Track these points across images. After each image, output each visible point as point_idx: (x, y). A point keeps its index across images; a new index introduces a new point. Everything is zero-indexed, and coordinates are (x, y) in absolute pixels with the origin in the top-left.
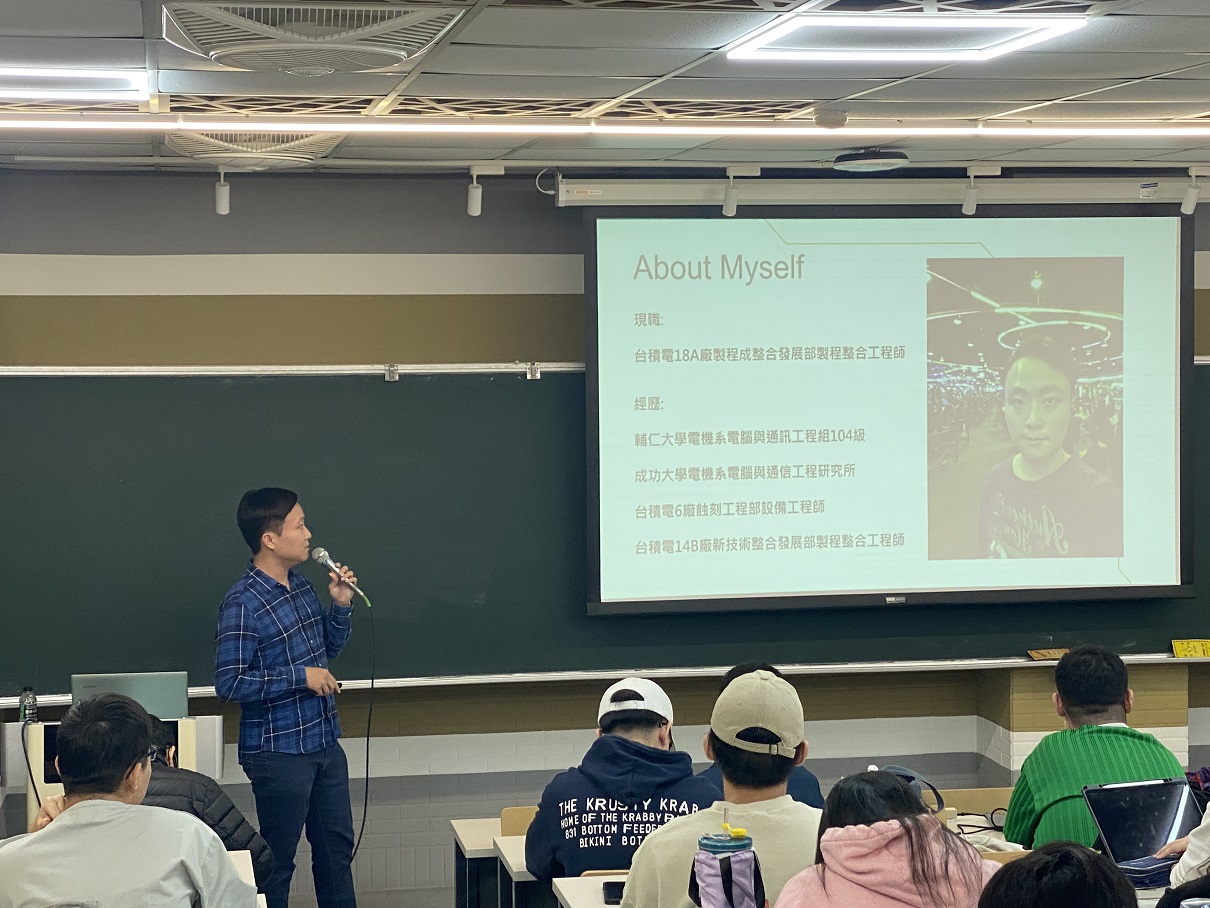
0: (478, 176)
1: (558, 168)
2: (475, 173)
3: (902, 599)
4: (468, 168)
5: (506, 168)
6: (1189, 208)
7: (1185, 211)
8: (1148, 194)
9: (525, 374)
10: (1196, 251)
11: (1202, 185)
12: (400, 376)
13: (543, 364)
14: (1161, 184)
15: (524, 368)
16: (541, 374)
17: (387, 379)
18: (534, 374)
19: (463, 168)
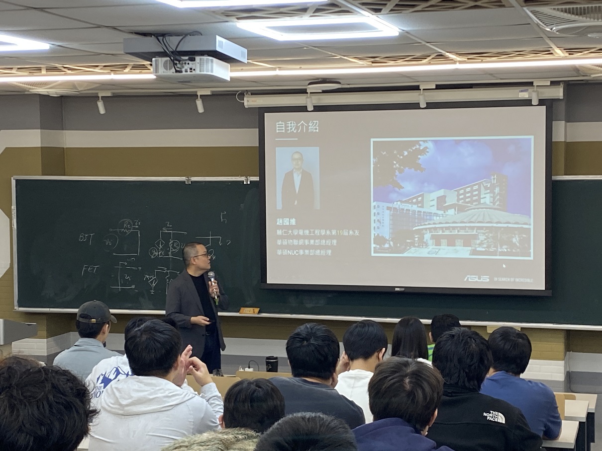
0: (201, 96)
1: (247, 90)
2: (199, 94)
3: (403, 289)
4: (196, 92)
5: (212, 92)
6: (535, 102)
7: (533, 103)
8: (524, 95)
9: (243, 181)
10: (553, 122)
11: (540, 90)
12: (191, 182)
13: (251, 178)
14: (529, 90)
15: (243, 179)
16: (250, 181)
17: (186, 183)
18: (247, 181)
19: (194, 92)
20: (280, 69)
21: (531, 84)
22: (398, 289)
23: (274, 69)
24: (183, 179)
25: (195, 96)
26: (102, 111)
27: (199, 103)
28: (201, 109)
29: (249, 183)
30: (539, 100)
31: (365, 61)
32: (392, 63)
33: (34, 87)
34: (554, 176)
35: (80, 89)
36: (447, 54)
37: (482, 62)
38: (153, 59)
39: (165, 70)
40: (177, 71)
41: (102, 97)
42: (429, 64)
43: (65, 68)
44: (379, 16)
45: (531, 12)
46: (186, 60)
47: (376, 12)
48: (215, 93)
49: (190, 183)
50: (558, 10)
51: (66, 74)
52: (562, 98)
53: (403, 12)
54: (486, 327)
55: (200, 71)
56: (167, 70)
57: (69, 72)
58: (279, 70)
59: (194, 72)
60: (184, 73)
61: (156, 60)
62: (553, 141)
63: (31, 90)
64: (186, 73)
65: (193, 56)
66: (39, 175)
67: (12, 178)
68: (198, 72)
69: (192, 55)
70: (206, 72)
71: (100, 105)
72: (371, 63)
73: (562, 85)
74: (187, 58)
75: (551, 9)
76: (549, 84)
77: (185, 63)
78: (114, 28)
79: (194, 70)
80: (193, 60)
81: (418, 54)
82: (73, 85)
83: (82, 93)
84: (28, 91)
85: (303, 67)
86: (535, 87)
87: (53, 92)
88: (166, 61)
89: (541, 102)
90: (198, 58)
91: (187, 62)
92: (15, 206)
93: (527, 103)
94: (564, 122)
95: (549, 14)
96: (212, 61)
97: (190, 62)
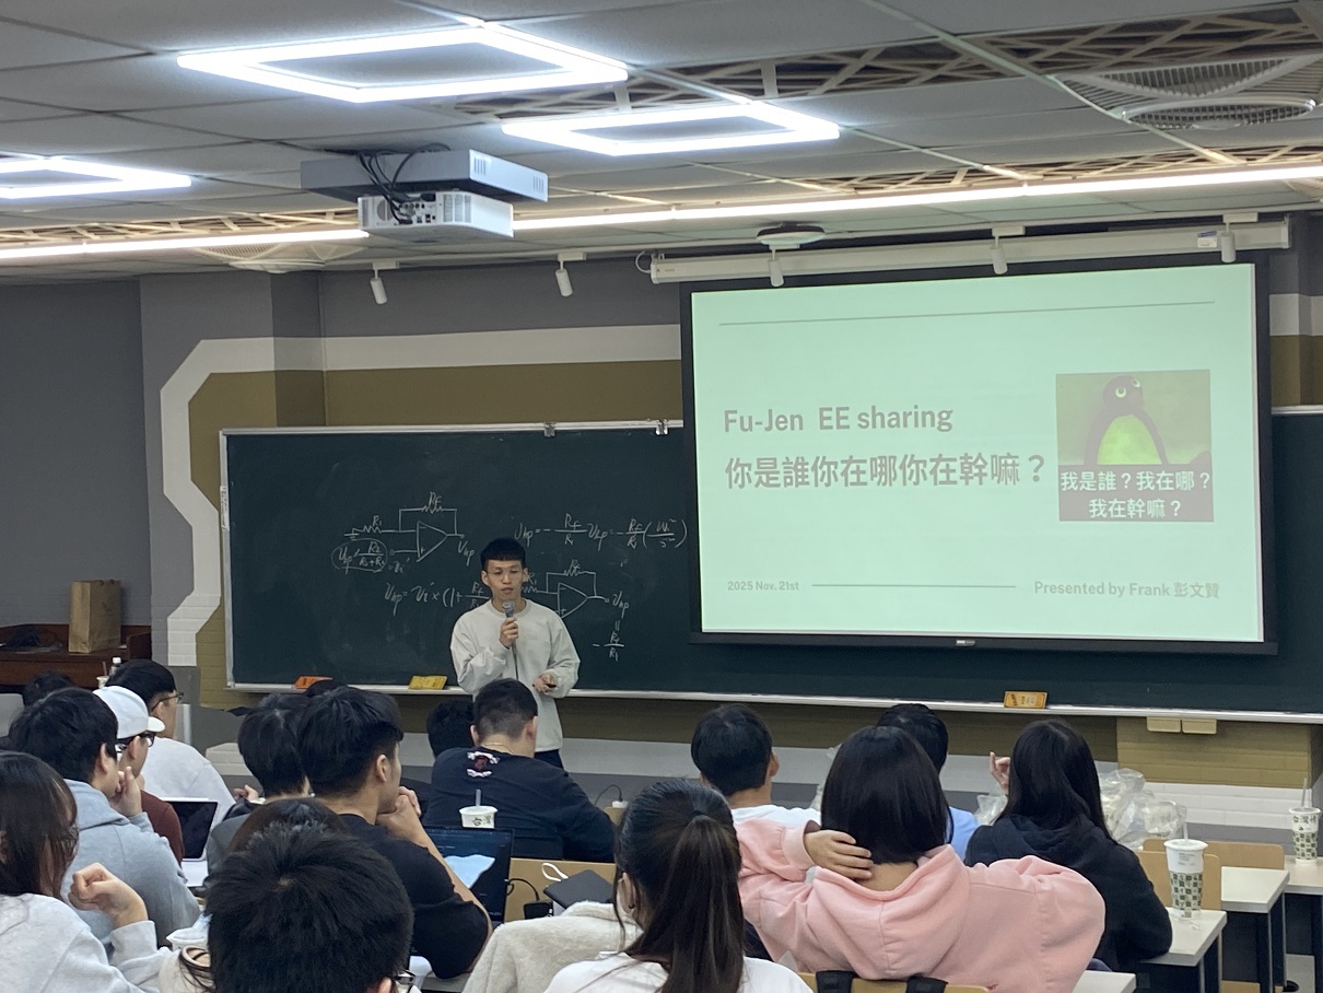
0: (565, 263)
1: (656, 250)
2: (561, 259)
3: (972, 642)
4: (556, 256)
5: (588, 254)
6: (1227, 256)
7: (1224, 259)
8: (1207, 243)
9: (655, 429)
10: (1271, 297)
11: (1237, 232)
12: (556, 432)
13: (671, 422)
14: (1219, 233)
15: (654, 424)
16: (669, 429)
17: (546, 434)
18: (662, 430)
19: (552, 256)
20: (679, 207)
21: (1218, 220)
22: (963, 642)
23: (667, 208)
24: (539, 426)
25: (553, 263)
26: (380, 298)
27: (562, 278)
28: (566, 289)
29: (666, 432)
30: (1237, 251)
31: (835, 187)
32: (892, 188)
33: (235, 257)
34: (1277, 405)
35: (324, 259)
36: (987, 168)
37: (1074, 180)
38: (360, 199)
39: (380, 221)
40: (402, 222)
41: (379, 271)
42: (970, 187)
43: (266, 218)
44: (770, 101)
45: (1065, 83)
46: (418, 199)
47: (756, 95)
48: (590, 258)
49: (553, 435)
50: (1115, 77)
51: (279, 231)
52: (1286, 246)
53: (811, 92)
54: (1145, 718)
55: (445, 220)
56: (384, 219)
57: (282, 226)
58: (677, 209)
59: (433, 223)
60: (415, 224)
61: (363, 202)
62: (1272, 334)
63: (232, 263)
64: (420, 225)
65: (432, 192)
66: (273, 426)
67: (221, 433)
68: (440, 222)
69: (429, 190)
70: (456, 220)
71: (377, 286)
72: (853, 190)
73: (1287, 220)
74: (418, 195)
75: (1101, 76)
76: (1255, 219)
77: (417, 206)
78: (281, 143)
79: (434, 218)
80: (433, 198)
81: (930, 171)
82: (306, 249)
83: (329, 266)
84: (227, 265)
85: (722, 201)
86: (1227, 226)
87: (272, 265)
88: (382, 204)
89: (1242, 257)
90: (439, 195)
91: (420, 204)
92: (227, 487)
93: (1213, 258)
94: (1297, 295)
95: (1100, 87)
96: (468, 200)
97: (426, 203)
